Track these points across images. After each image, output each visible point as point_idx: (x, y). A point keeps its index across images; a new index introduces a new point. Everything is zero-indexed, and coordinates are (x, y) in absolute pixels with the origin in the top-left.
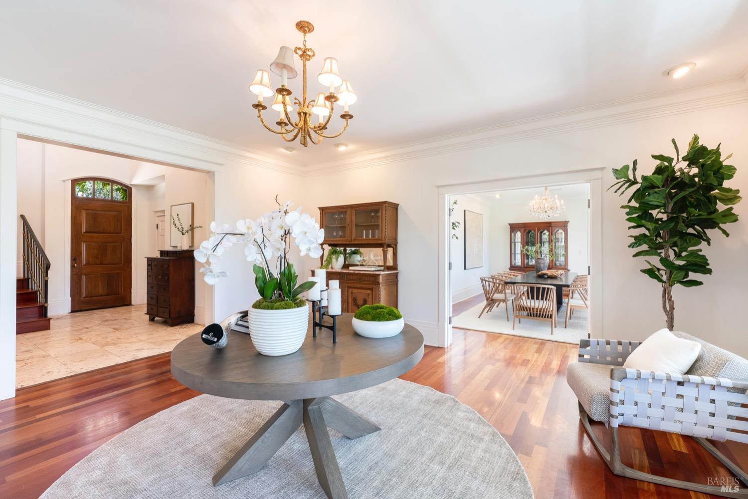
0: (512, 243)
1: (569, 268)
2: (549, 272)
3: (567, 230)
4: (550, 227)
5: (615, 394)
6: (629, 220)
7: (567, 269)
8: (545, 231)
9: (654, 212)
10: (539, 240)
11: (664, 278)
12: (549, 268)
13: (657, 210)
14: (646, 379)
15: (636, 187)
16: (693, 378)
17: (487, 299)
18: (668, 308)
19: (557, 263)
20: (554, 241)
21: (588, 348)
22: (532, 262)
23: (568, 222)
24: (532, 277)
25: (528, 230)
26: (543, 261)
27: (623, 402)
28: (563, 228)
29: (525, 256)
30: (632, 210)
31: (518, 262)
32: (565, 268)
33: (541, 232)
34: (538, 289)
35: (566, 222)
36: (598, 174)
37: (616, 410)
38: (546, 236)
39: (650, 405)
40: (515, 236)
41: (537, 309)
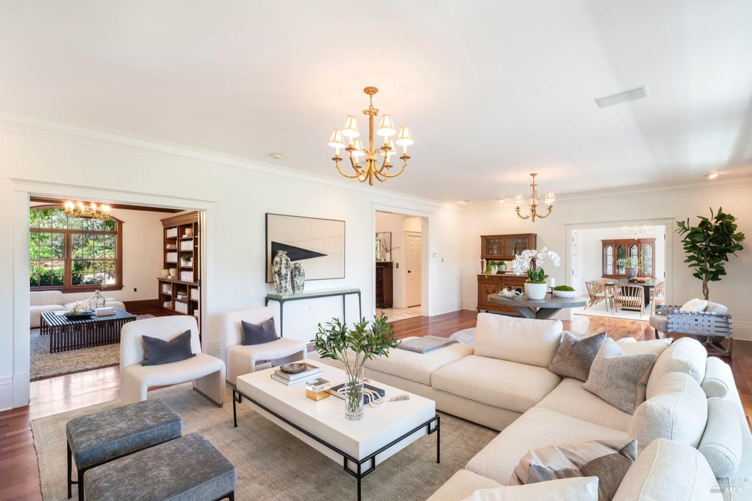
0: (604, 256)
1: (656, 276)
2: (639, 279)
3: (654, 245)
4: (639, 243)
5: (669, 320)
6: (685, 248)
7: (654, 278)
8: (635, 246)
9: (698, 245)
10: (629, 254)
11: (704, 278)
12: (638, 276)
13: (700, 244)
14: (683, 314)
15: (689, 232)
16: (706, 313)
17: (591, 296)
18: (705, 292)
19: (645, 272)
20: (642, 255)
21: (661, 309)
22: (623, 272)
23: (655, 239)
24: (624, 283)
25: (619, 246)
26: (633, 271)
27: (673, 323)
28: (651, 244)
29: (616, 266)
30: (687, 243)
31: (610, 271)
32: (653, 277)
33: (632, 247)
34: (631, 288)
35: (653, 239)
36: (670, 221)
37: (669, 326)
38: (635, 250)
39: (684, 324)
40: (606, 250)
41: (630, 302)
